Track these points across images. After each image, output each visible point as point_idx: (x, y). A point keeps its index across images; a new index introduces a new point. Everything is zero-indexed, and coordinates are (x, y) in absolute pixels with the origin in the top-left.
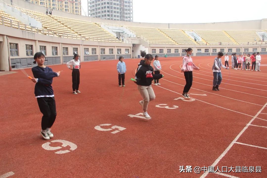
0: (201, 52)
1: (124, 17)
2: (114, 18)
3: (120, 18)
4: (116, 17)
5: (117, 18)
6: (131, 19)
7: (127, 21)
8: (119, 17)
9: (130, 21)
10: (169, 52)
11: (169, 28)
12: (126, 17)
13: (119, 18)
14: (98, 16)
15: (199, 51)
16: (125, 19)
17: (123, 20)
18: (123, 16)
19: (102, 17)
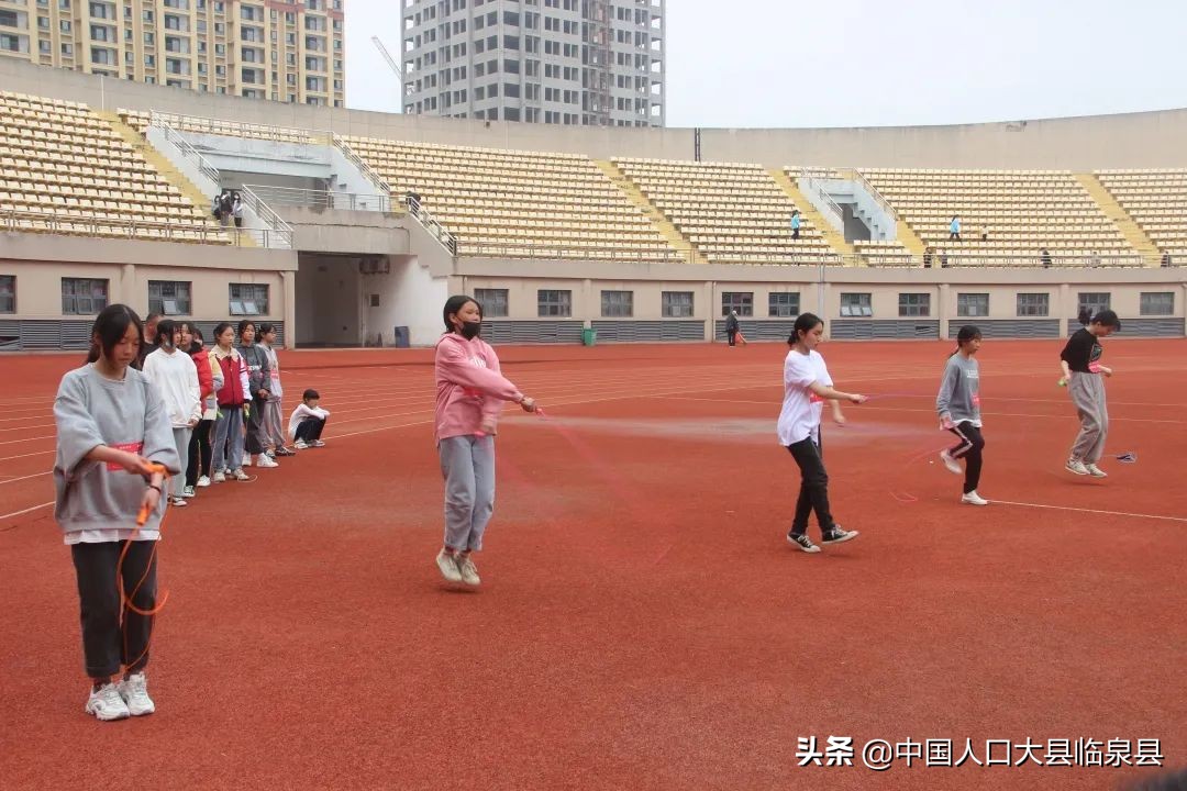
0: (866, 310)
1: (606, 100)
2: (547, 106)
3: (585, 108)
4: (557, 99)
5: (561, 107)
6: (655, 111)
7: (628, 123)
8: (575, 101)
9: (645, 124)
10: (618, 312)
11: (697, 157)
12: (620, 100)
13: (576, 109)
14: (457, 93)
15: (856, 310)
16: (616, 114)
17: (603, 122)
18: (602, 98)
19: (478, 99)
